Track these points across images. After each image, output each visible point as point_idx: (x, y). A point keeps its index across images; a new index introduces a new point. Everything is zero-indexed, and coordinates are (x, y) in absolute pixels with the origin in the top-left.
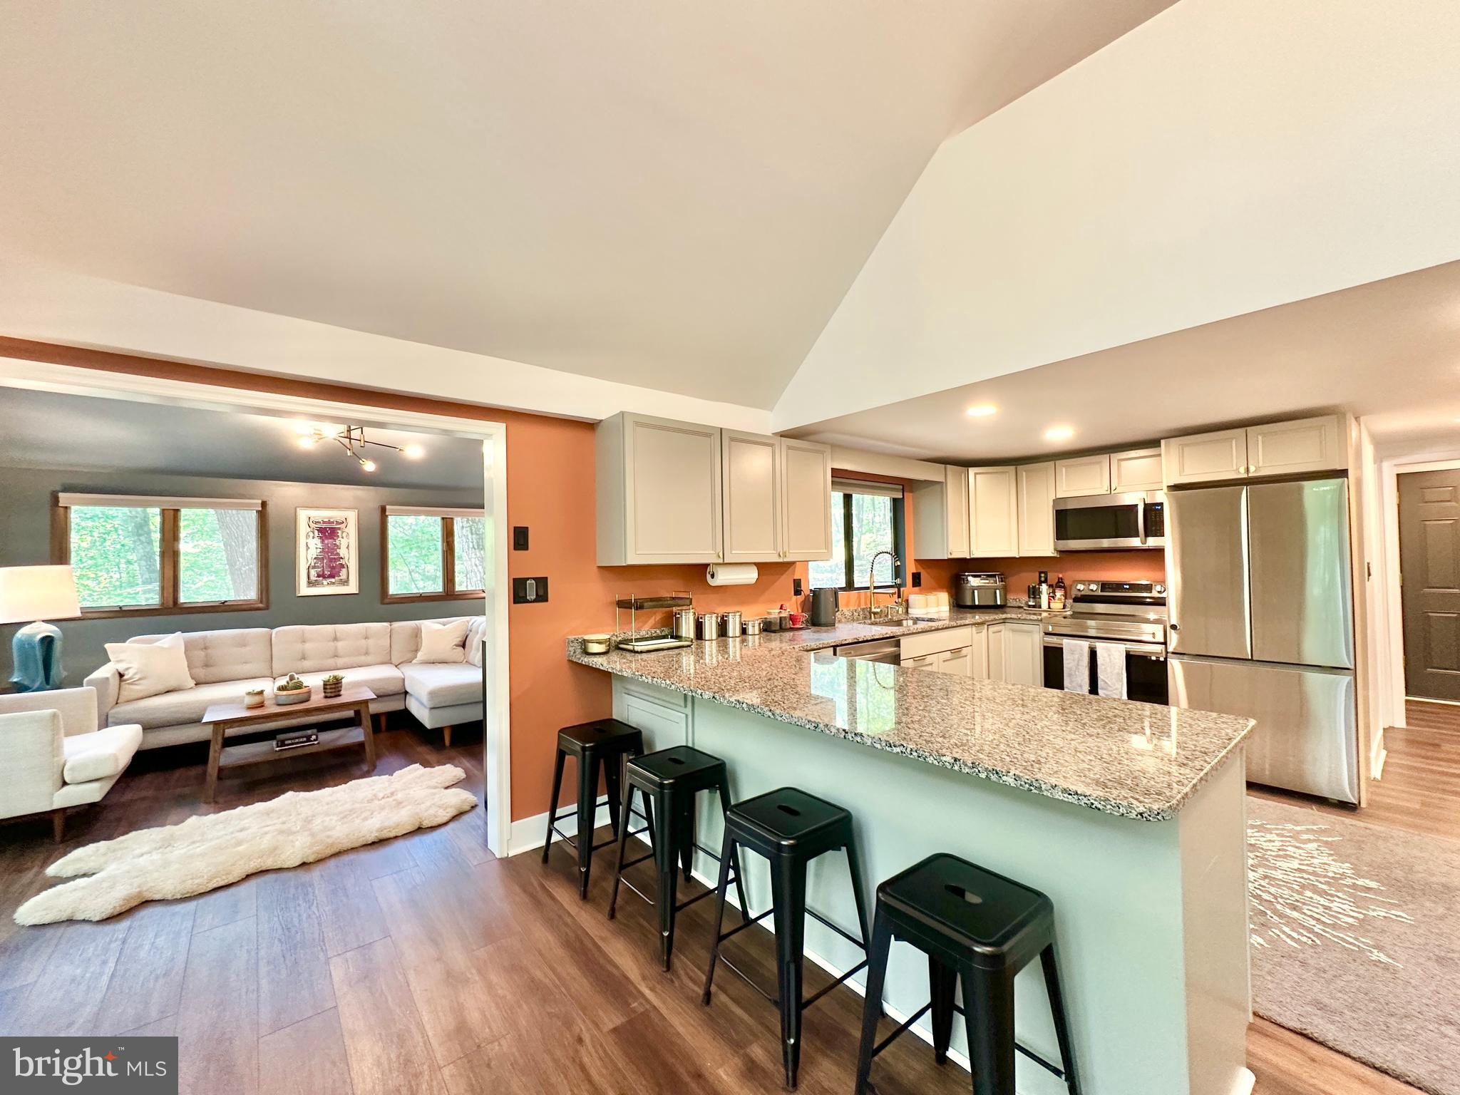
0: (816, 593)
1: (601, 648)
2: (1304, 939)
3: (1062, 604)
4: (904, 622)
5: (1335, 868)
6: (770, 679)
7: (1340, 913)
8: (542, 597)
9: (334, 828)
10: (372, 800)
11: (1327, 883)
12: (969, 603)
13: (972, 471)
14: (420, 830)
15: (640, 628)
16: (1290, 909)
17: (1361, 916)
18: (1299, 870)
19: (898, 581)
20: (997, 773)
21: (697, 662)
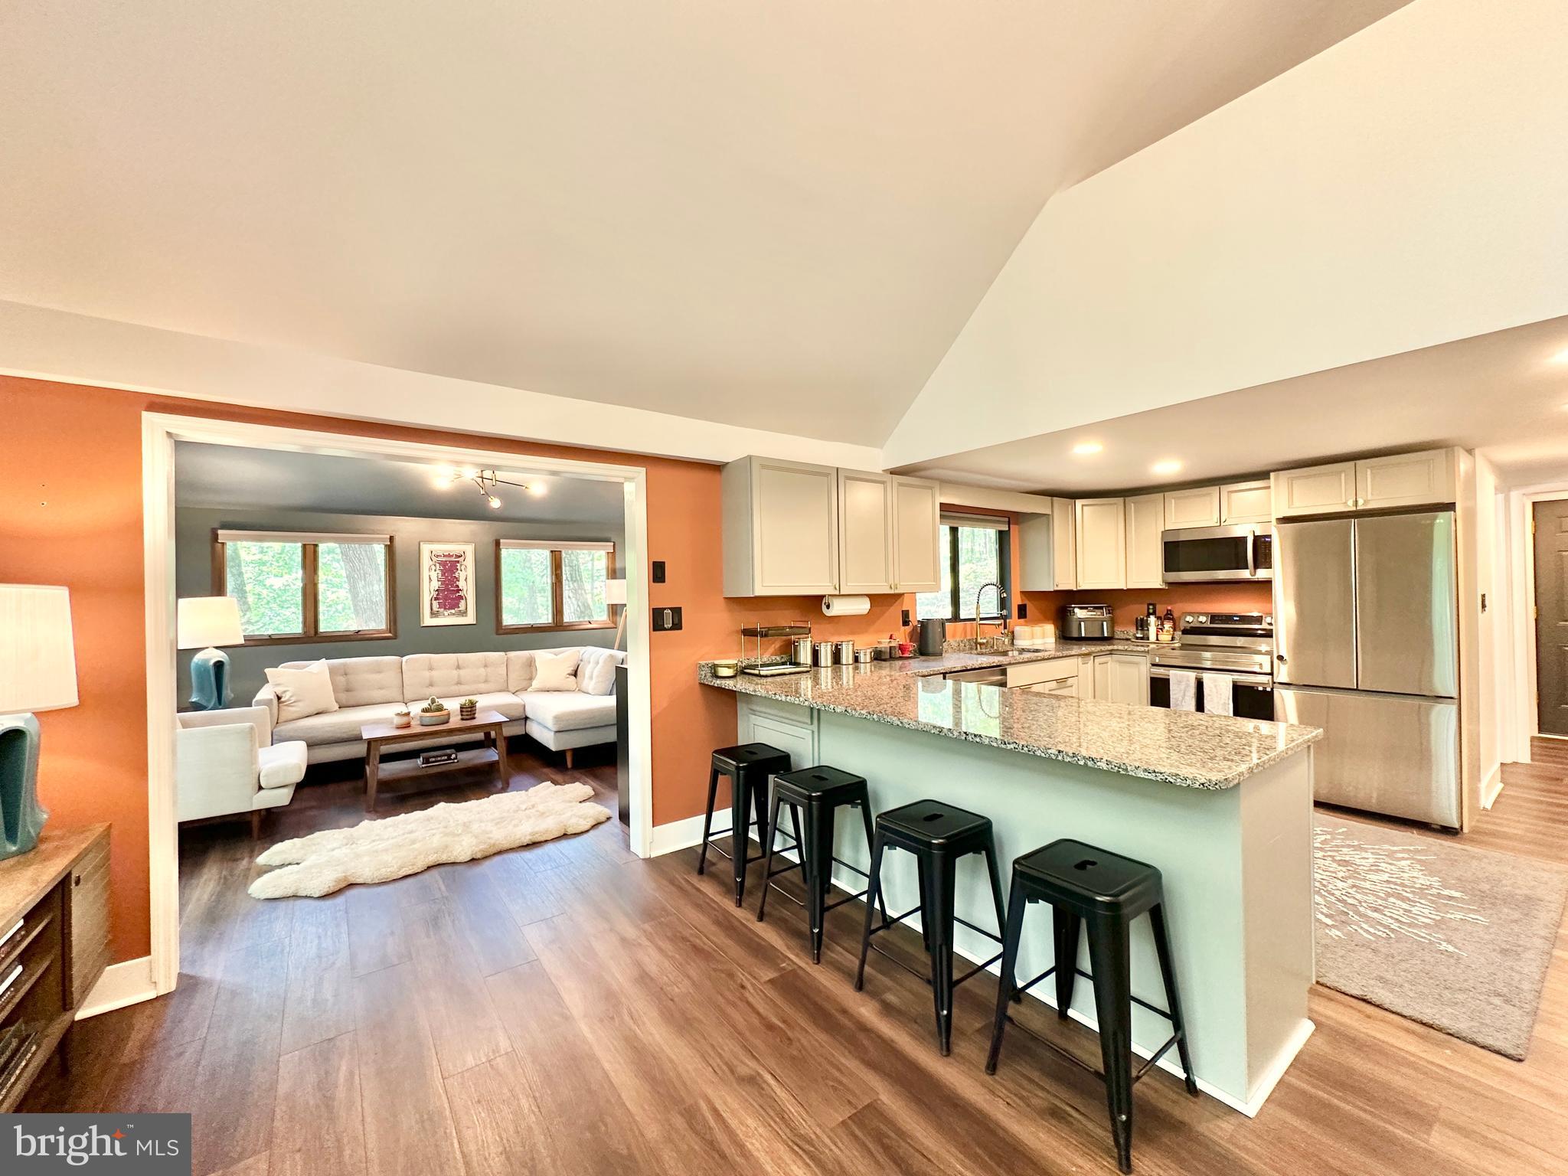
0: (925, 624)
1: (729, 672)
2: (1380, 933)
3: (1171, 636)
4: (1010, 653)
5: (1423, 880)
6: (892, 698)
7: (1419, 915)
8: (677, 626)
9: (491, 832)
10: (517, 811)
11: (1413, 892)
12: (1075, 634)
13: (1079, 503)
14: (565, 836)
15: (764, 654)
16: (1372, 911)
17: (1438, 918)
18: (1388, 882)
19: (1004, 612)
20: (1093, 760)
21: (814, 686)
